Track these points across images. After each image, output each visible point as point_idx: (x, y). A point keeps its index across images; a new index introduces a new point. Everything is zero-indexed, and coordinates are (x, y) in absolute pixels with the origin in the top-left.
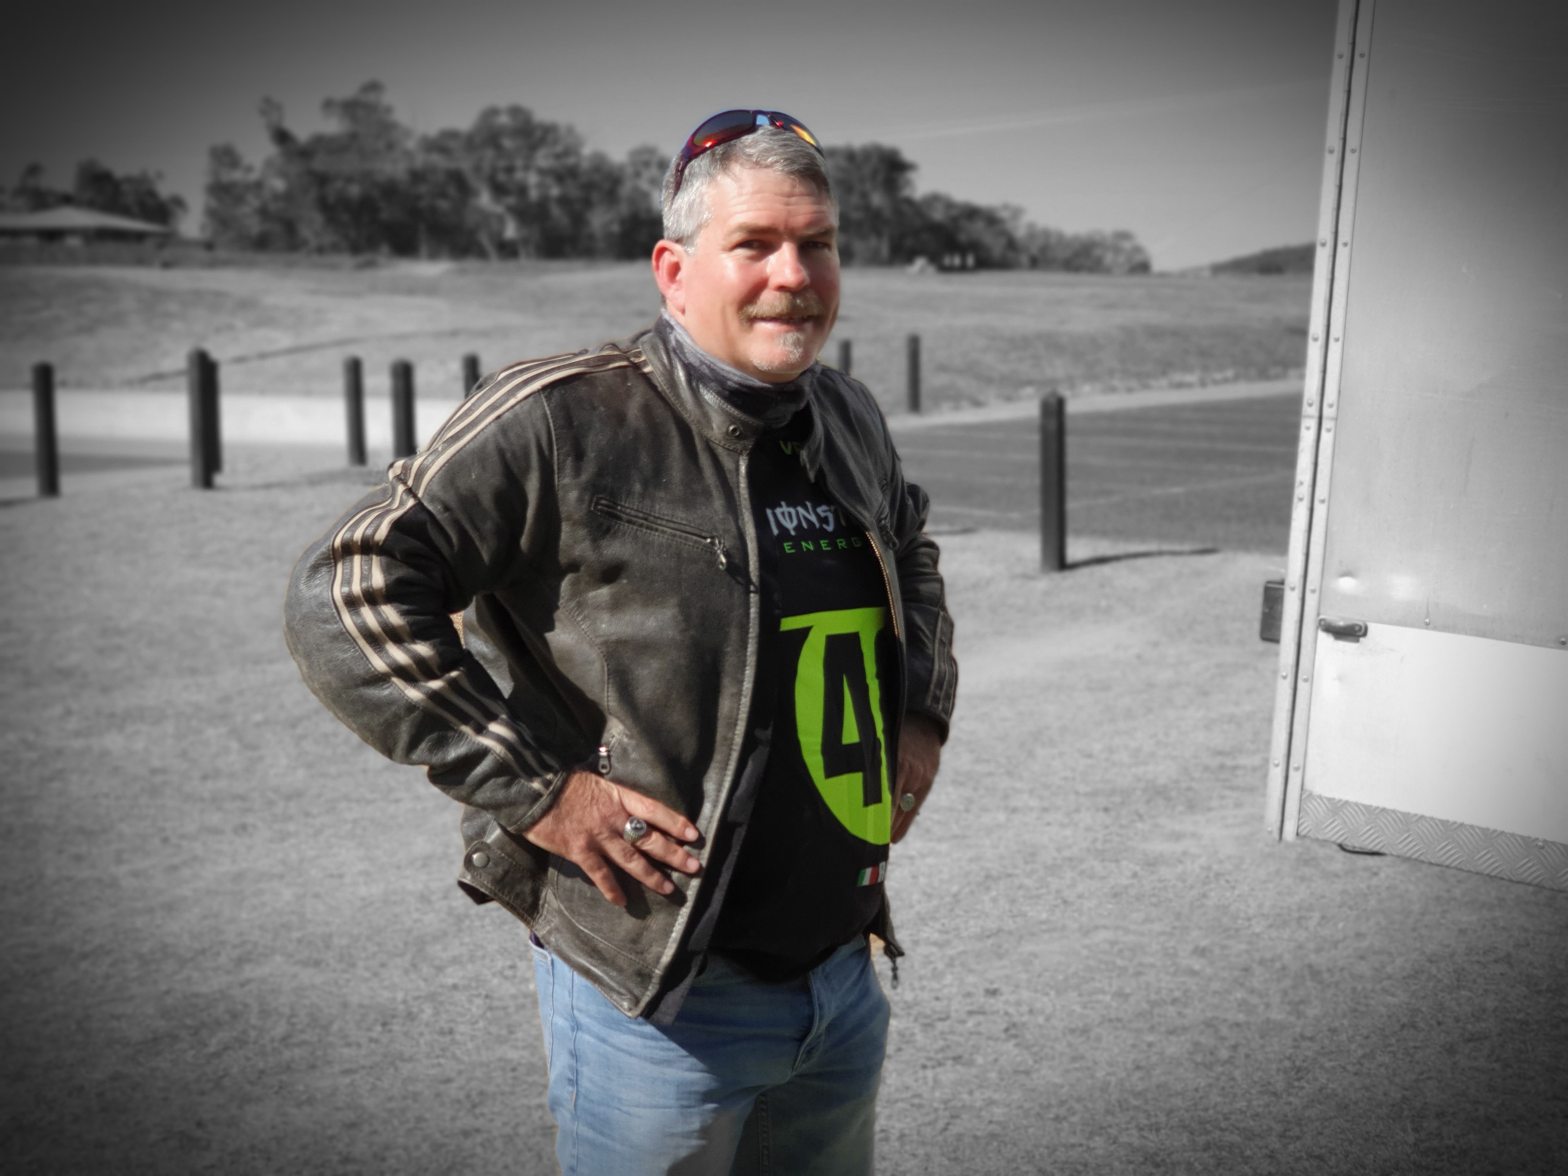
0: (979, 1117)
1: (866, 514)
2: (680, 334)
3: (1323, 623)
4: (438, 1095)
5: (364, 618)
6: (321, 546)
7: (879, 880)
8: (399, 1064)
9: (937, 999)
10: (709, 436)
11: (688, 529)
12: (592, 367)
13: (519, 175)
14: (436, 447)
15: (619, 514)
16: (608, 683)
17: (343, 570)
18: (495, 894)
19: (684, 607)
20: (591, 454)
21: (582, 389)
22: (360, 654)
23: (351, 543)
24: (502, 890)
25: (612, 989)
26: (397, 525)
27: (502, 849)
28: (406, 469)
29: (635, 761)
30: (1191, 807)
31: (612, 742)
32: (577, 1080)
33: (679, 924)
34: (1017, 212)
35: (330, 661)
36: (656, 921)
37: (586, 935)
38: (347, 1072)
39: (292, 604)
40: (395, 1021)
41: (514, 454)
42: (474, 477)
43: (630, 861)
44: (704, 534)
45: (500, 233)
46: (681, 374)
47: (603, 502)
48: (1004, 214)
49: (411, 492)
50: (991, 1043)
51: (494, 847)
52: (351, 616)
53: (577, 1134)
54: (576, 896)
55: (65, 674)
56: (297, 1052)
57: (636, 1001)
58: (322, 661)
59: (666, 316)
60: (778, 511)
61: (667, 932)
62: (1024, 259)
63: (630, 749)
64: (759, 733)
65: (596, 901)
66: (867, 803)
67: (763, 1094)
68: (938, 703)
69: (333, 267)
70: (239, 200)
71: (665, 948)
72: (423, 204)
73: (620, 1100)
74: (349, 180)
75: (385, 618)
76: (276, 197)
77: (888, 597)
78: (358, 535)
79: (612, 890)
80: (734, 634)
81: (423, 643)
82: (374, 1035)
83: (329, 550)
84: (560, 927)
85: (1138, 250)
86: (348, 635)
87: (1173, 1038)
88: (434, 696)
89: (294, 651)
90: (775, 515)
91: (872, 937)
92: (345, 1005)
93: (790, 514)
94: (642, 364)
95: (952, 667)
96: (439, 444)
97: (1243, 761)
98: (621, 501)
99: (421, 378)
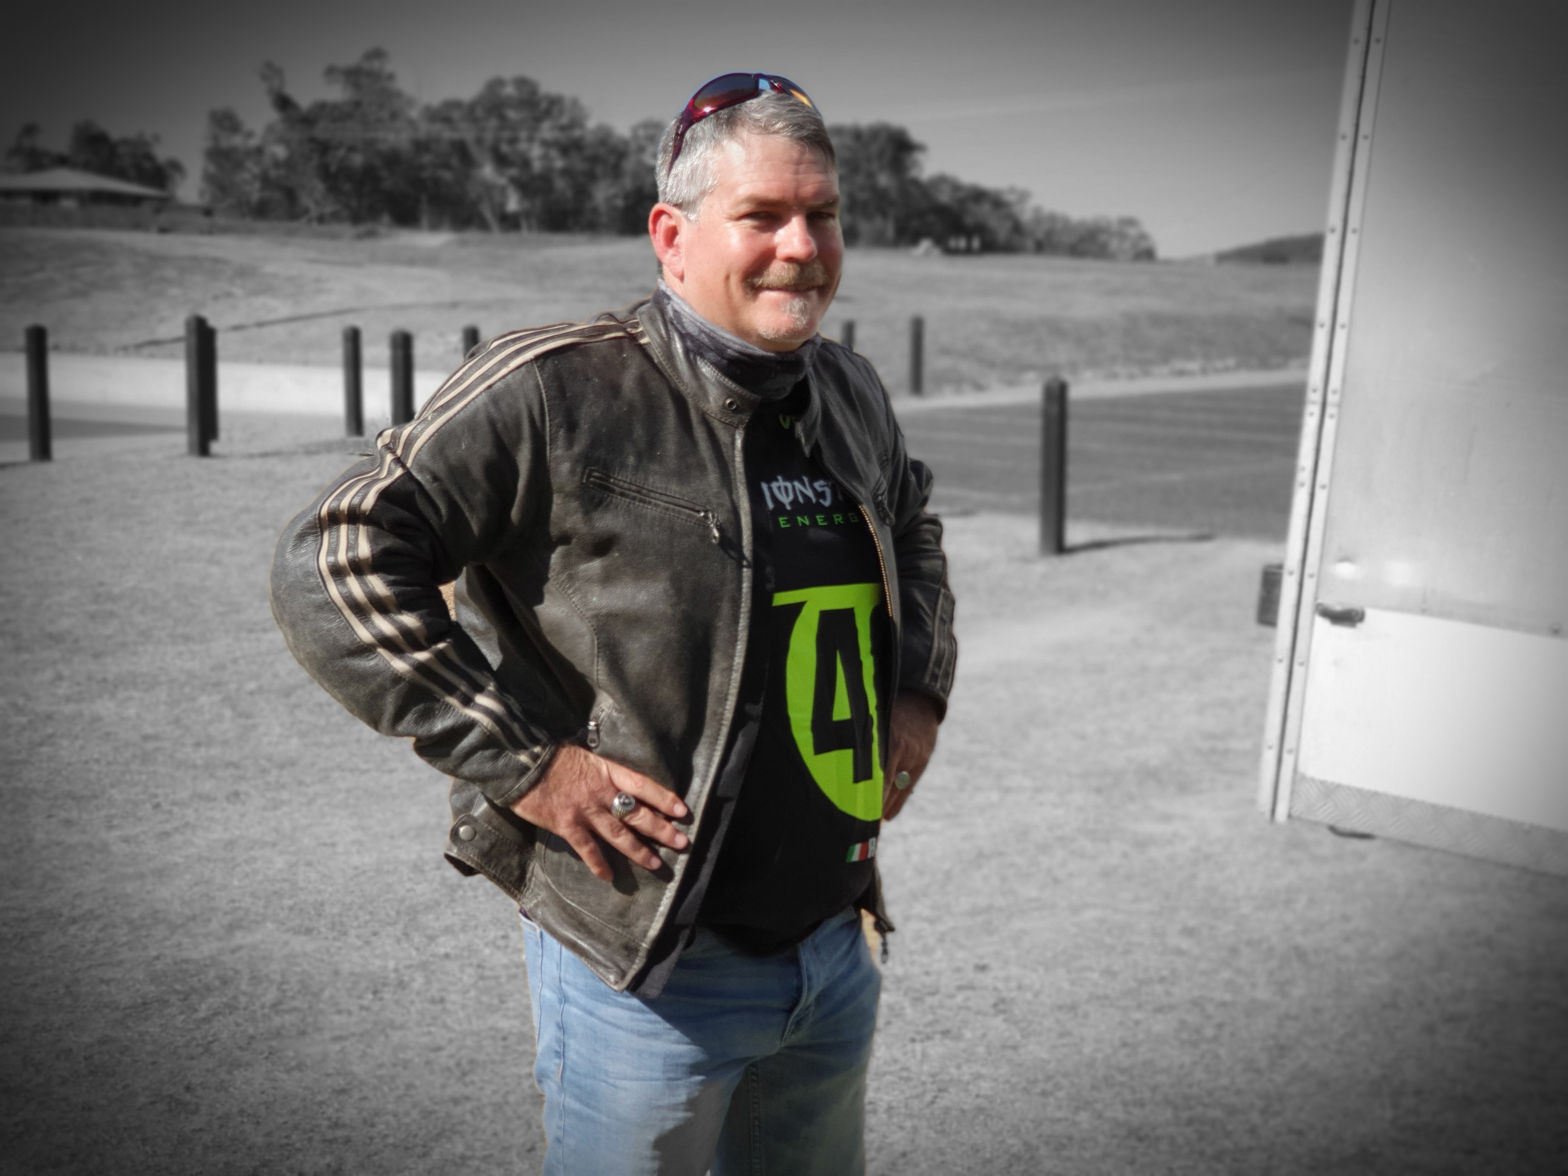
0: (966, 1090)
1: (862, 490)
2: (678, 304)
3: (1320, 608)
4: (428, 1063)
5: (350, 588)
6: (307, 515)
7: (869, 856)
8: (389, 1031)
9: (927, 973)
10: (705, 409)
11: (682, 502)
12: (587, 337)
13: (522, 146)
14: (425, 417)
15: (612, 486)
16: (598, 657)
17: (329, 539)
18: (482, 868)
19: (676, 581)
20: (584, 426)
21: (577, 360)
22: (345, 624)
23: (337, 512)
24: (488, 863)
25: (598, 962)
26: (385, 495)
27: (489, 822)
28: (395, 438)
29: (624, 735)
30: (1183, 788)
31: (602, 717)
32: (564, 1052)
33: (667, 898)
34: (1024, 196)
35: (316, 631)
36: (644, 895)
37: (573, 908)
38: (337, 1039)
39: (279, 572)
40: (386, 989)
41: (505, 424)
42: (463, 447)
43: (618, 836)
44: (697, 508)
45: (502, 205)
46: (678, 346)
47: (596, 474)
48: (1010, 198)
49: (399, 461)
50: (980, 1018)
51: (481, 821)
52: (337, 586)
53: (563, 1106)
54: (563, 870)
55: (56, 639)
56: (288, 1018)
57: (623, 974)
58: (307, 632)
59: (663, 287)
60: (774, 485)
61: (655, 906)
62: (1030, 243)
63: (619, 724)
64: (748, 708)
65: (583, 875)
66: (857, 779)
67: (753, 1065)
68: (936, 681)
69: (334, 237)
70: (239, 166)
71: (652, 922)
72: (426, 174)
73: (606, 1073)
74: (352, 149)
75: (372, 588)
76: (277, 164)
77: (882, 574)
78: (344, 504)
79: (598, 864)
80: (725, 608)
81: (410, 614)
82: (365, 1002)
83: (315, 519)
84: (547, 901)
85: (1143, 237)
86: (333, 604)
87: (1160, 1017)
88: (420, 667)
89: (279, 619)
90: (770, 489)
91: (864, 912)
92: (336, 973)
93: (786, 488)
94: (639, 335)
95: (952, 645)
96: (429, 413)
97: (1236, 744)
98: (614, 473)
99: (420, 349)
